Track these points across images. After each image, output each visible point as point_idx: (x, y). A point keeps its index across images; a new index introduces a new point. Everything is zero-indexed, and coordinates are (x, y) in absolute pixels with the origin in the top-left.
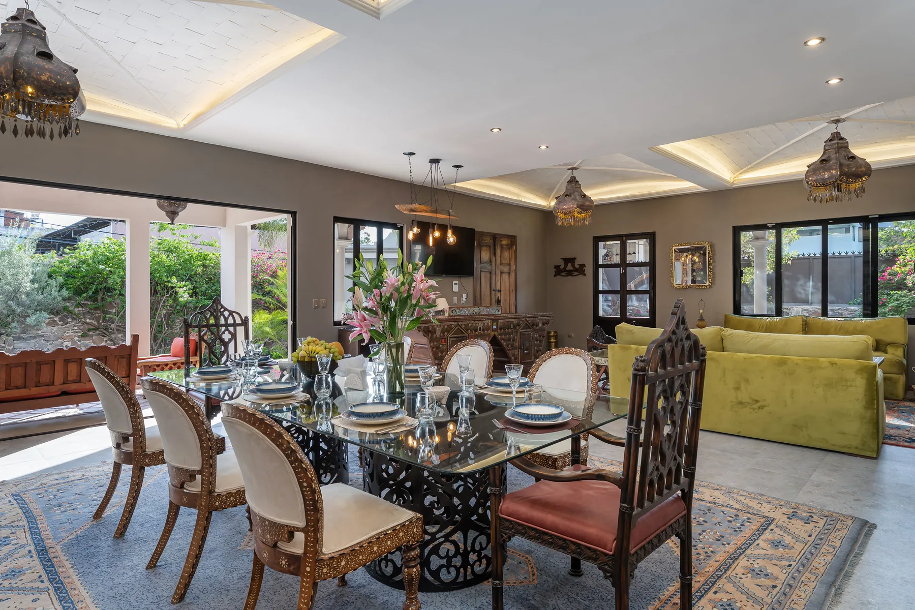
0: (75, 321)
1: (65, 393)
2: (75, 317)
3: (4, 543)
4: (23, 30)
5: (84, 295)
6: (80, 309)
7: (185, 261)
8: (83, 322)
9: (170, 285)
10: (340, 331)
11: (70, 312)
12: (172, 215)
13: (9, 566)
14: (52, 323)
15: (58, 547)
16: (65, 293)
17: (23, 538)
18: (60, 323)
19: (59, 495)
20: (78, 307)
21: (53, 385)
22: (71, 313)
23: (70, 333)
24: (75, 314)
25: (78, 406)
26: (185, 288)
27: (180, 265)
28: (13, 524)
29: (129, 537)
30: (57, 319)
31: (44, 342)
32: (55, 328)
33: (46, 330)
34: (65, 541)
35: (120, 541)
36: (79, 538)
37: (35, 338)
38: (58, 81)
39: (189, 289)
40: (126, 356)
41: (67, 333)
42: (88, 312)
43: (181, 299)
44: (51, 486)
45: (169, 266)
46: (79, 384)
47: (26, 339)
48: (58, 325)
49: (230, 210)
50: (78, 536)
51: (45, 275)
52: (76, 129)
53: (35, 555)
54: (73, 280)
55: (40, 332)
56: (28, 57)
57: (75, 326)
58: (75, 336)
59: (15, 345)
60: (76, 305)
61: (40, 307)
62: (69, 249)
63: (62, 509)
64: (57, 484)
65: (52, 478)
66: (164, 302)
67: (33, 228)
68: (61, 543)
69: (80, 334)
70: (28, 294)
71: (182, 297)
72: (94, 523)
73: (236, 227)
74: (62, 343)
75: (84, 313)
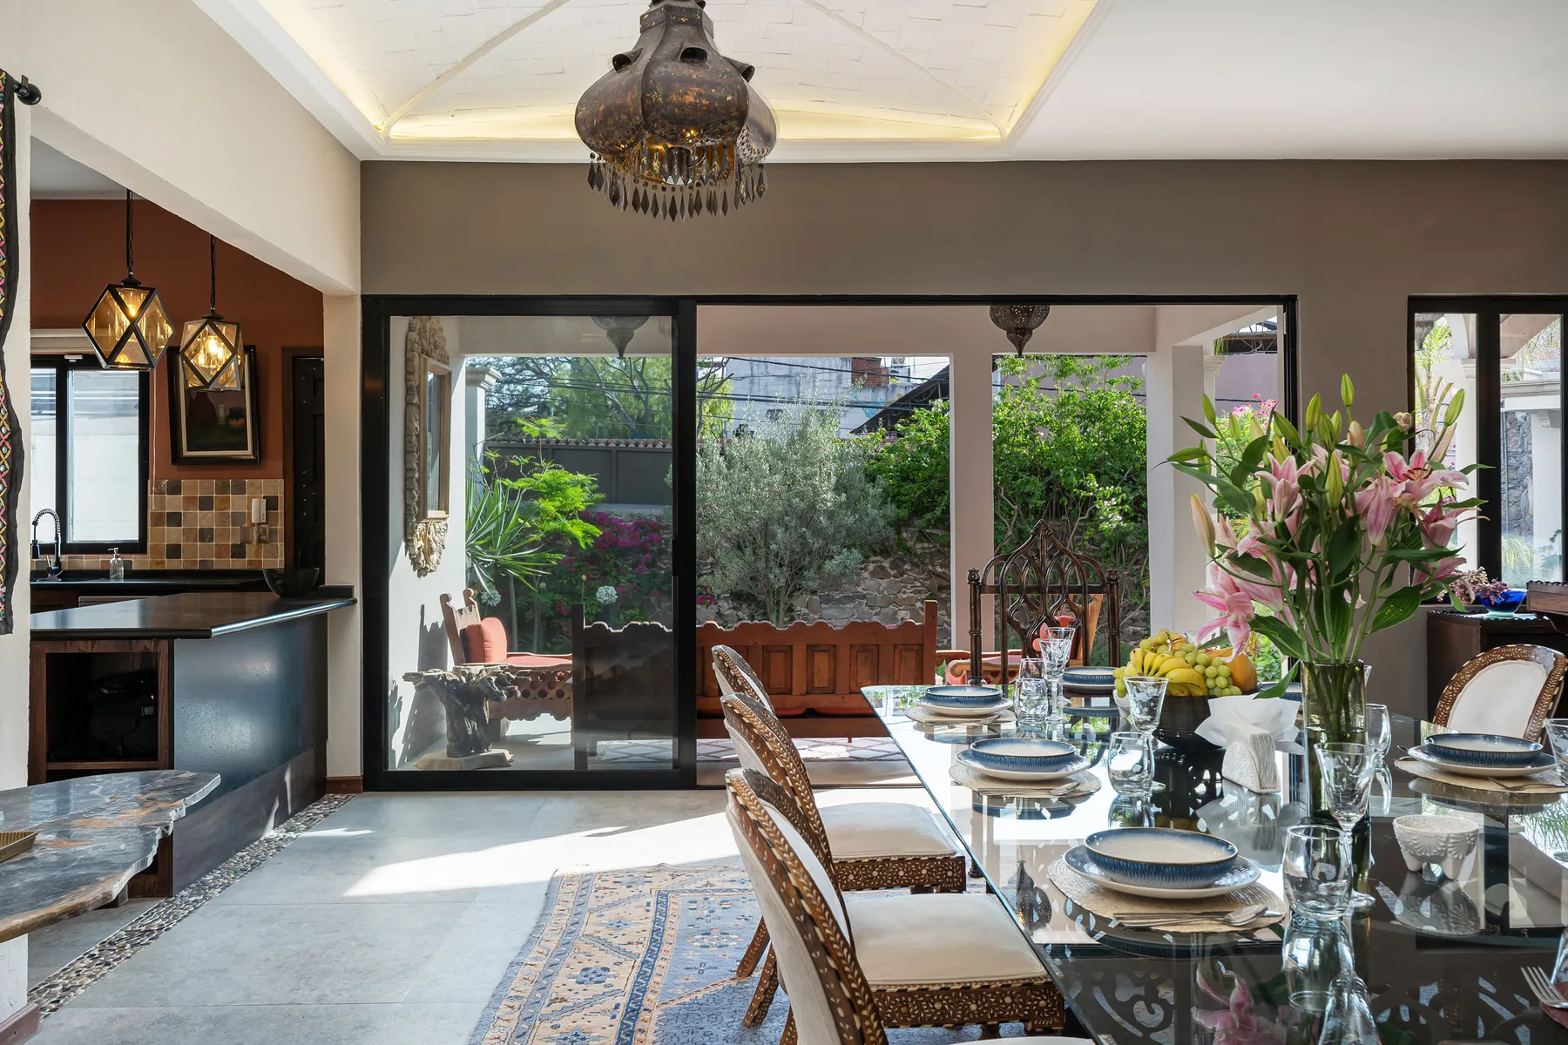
0: (917, 570)
1: (811, 713)
2: (916, 560)
3: (596, 979)
4: (667, 18)
5: (928, 516)
6: (926, 545)
7: (1119, 439)
8: (930, 571)
9: (1083, 493)
10: (1431, 618)
11: (908, 550)
12: (1019, 337)
13: (578, 1023)
14: (880, 573)
15: (657, 1013)
16: (891, 510)
17: (623, 978)
18: (892, 573)
19: (719, 912)
20: (922, 542)
21: (790, 693)
22: (911, 553)
23: (908, 593)
24: (916, 555)
25: (850, 741)
26: (1114, 501)
27: (1108, 447)
28: (629, 948)
29: (766, 1031)
30: (886, 564)
31: (866, 609)
32: (884, 583)
33: (868, 584)
34: (673, 1005)
35: (748, 1034)
36: (695, 1006)
37: (851, 599)
38: (711, 98)
39: (1123, 502)
40: (916, 648)
41: (904, 593)
42: (939, 551)
43: (1105, 526)
44: (719, 891)
45: (1083, 452)
46: (833, 696)
47: (839, 601)
48: (889, 576)
49: (1165, 310)
50: (696, 1002)
51: (860, 476)
52: (759, 184)
53: (619, 1017)
54: (911, 485)
55: (860, 589)
56: (666, 67)
57: (915, 579)
58: (917, 600)
59: (824, 612)
60: (918, 537)
61: (851, 540)
62: (902, 424)
63: (706, 941)
64: (727, 890)
65: (729, 875)
66: (1077, 533)
67: (894, 386)
68: (666, 1006)
69: (923, 596)
70: (831, 515)
71: (1107, 519)
72: (733, 984)
73: (1177, 351)
74: (896, 613)
75: (931, 553)
